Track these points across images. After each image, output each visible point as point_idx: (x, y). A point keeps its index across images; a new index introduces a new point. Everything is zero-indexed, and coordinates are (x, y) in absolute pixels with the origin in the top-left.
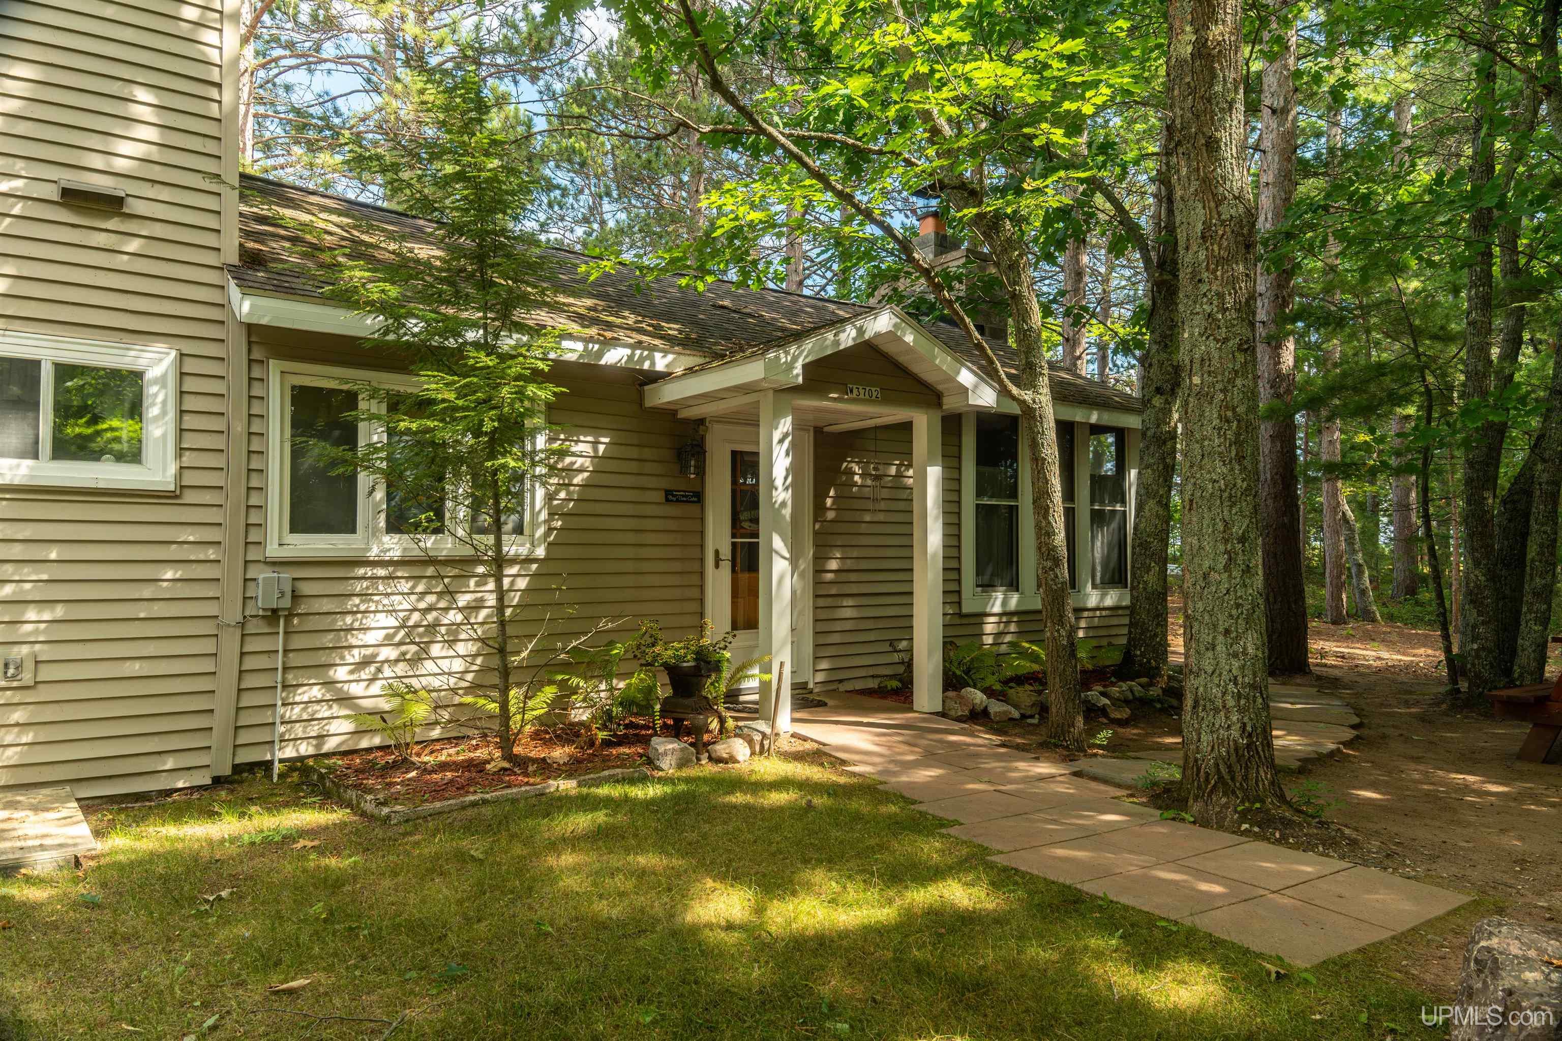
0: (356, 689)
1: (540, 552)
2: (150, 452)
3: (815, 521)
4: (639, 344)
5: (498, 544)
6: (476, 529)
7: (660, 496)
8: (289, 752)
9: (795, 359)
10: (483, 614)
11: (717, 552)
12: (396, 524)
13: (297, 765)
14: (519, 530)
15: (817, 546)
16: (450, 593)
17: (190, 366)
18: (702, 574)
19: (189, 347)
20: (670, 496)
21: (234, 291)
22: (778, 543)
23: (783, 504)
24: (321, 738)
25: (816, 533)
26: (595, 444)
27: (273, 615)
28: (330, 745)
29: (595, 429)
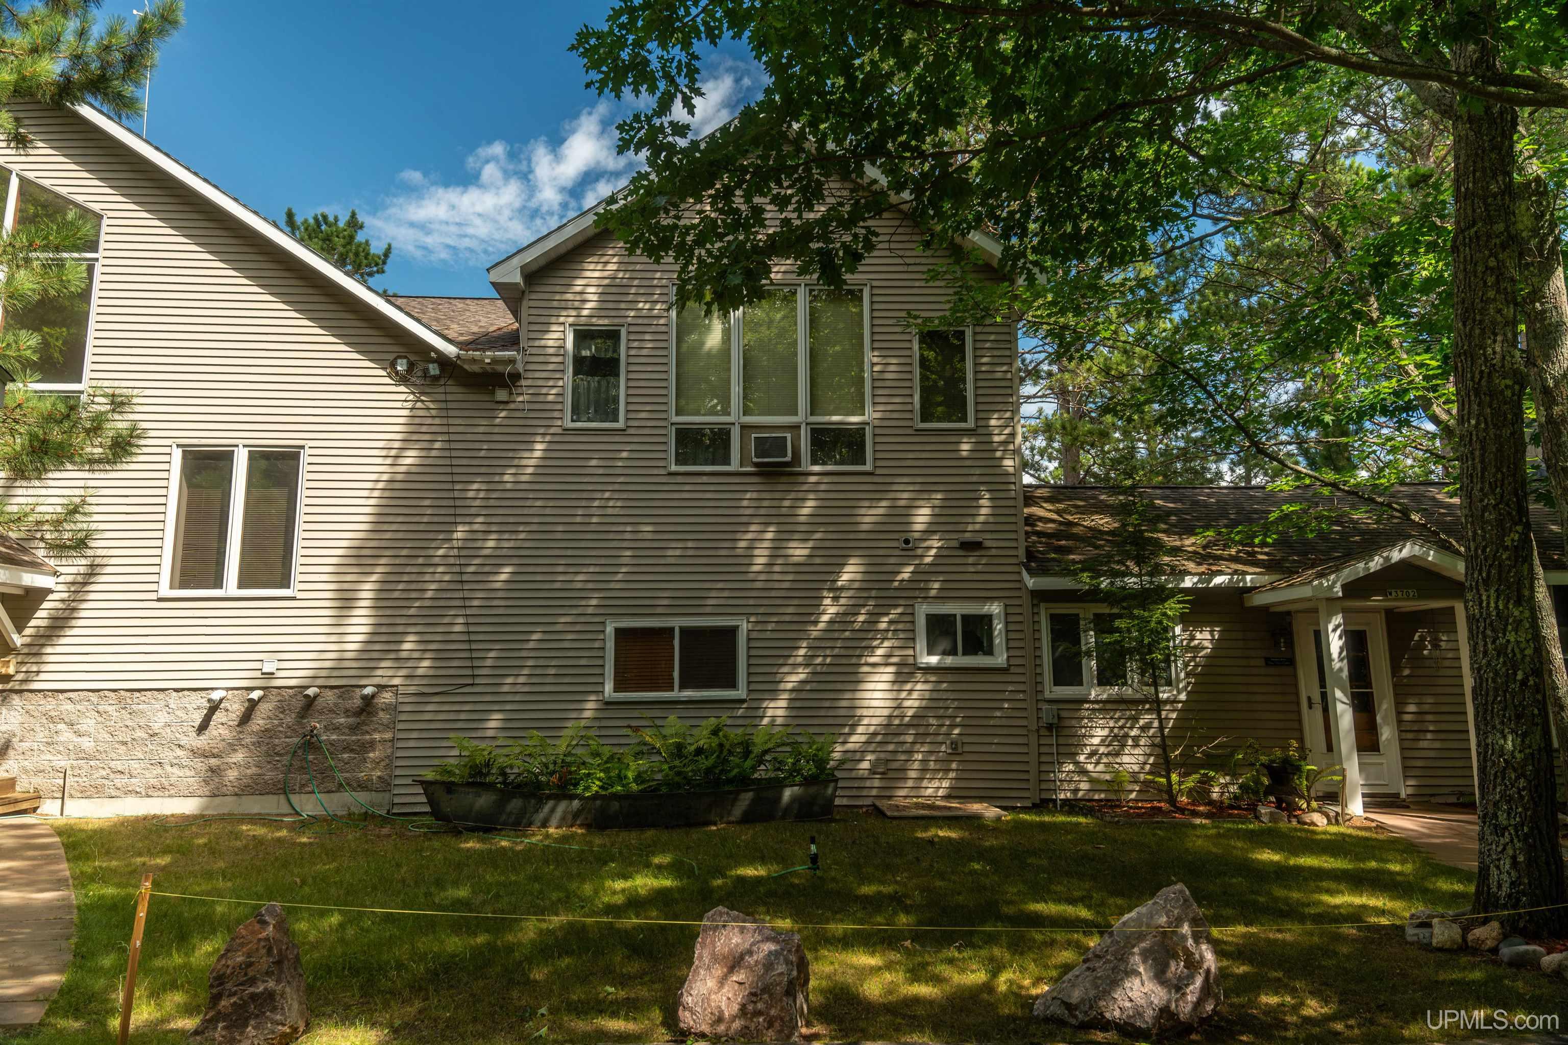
0: (1090, 767)
1: (1183, 697)
2: (996, 650)
3: (1393, 676)
4: (1236, 572)
5: (1157, 692)
6: (1143, 683)
7: (1261, 662)
8: (1062, 796)
9: (1334, 583)
10: (1152, 731)
11: (1309, 699)
12: (1103, 681)
13: (1065, 801)
14: (1169, 683)
15: (1396, 695)
16: (1136, 719)
17: (1010, 610)
18: (1299, 712)
19: (1009, 602)
20: (1268, 662)
21: (1025, 574)
22: (1339, 694)
23: (1341, 670)
24: (1076, 790)
25: (1395, 686)
26: (1212, 632)
27: (1050, 727)
28: (1080, 794)
29: (1211, 623)
